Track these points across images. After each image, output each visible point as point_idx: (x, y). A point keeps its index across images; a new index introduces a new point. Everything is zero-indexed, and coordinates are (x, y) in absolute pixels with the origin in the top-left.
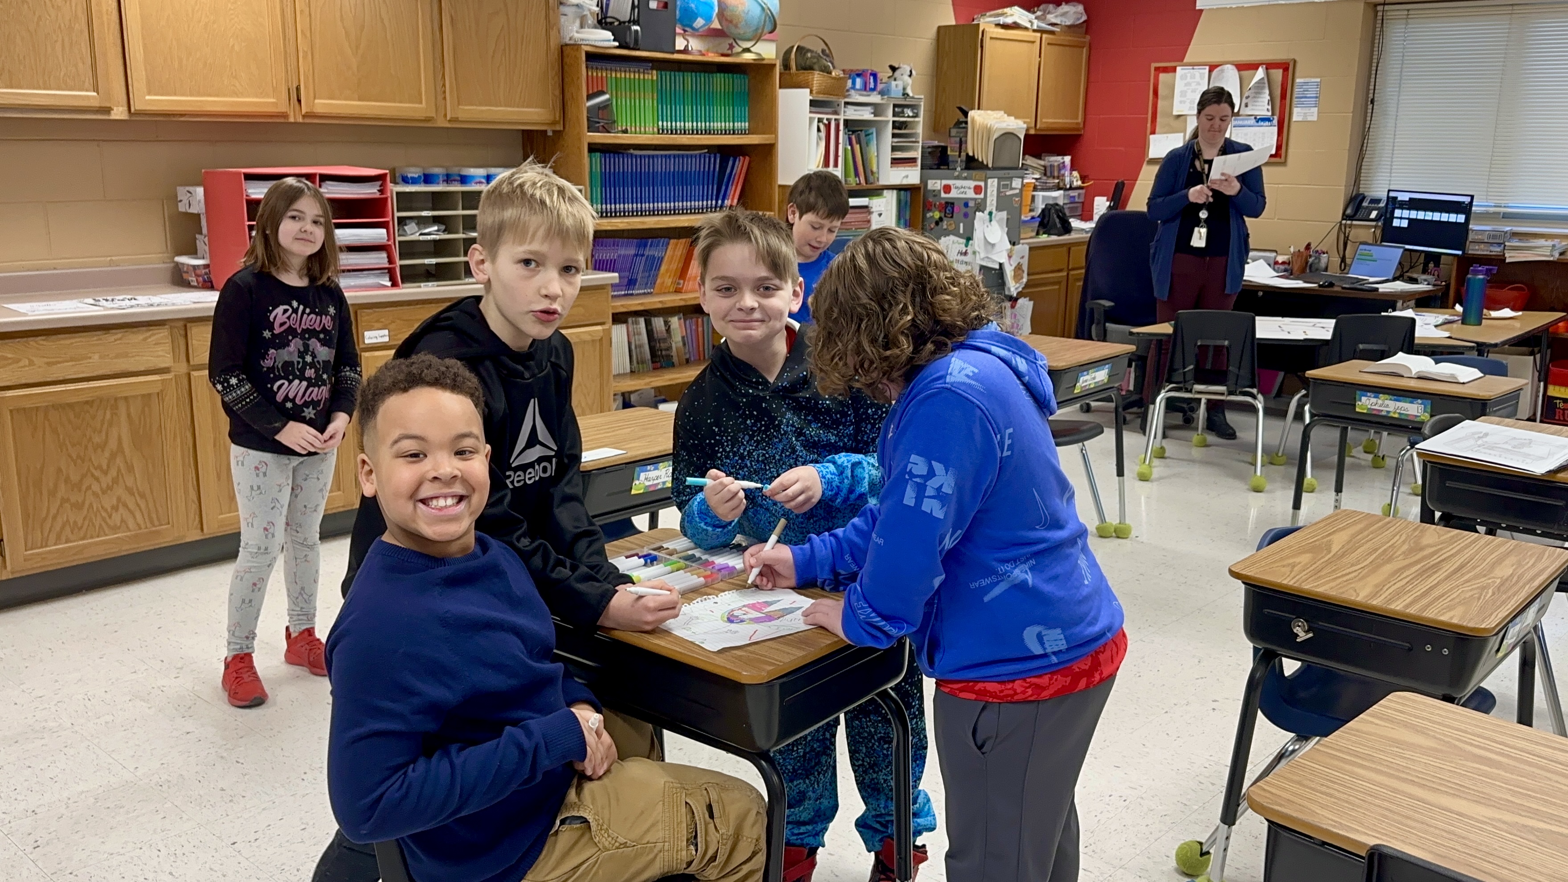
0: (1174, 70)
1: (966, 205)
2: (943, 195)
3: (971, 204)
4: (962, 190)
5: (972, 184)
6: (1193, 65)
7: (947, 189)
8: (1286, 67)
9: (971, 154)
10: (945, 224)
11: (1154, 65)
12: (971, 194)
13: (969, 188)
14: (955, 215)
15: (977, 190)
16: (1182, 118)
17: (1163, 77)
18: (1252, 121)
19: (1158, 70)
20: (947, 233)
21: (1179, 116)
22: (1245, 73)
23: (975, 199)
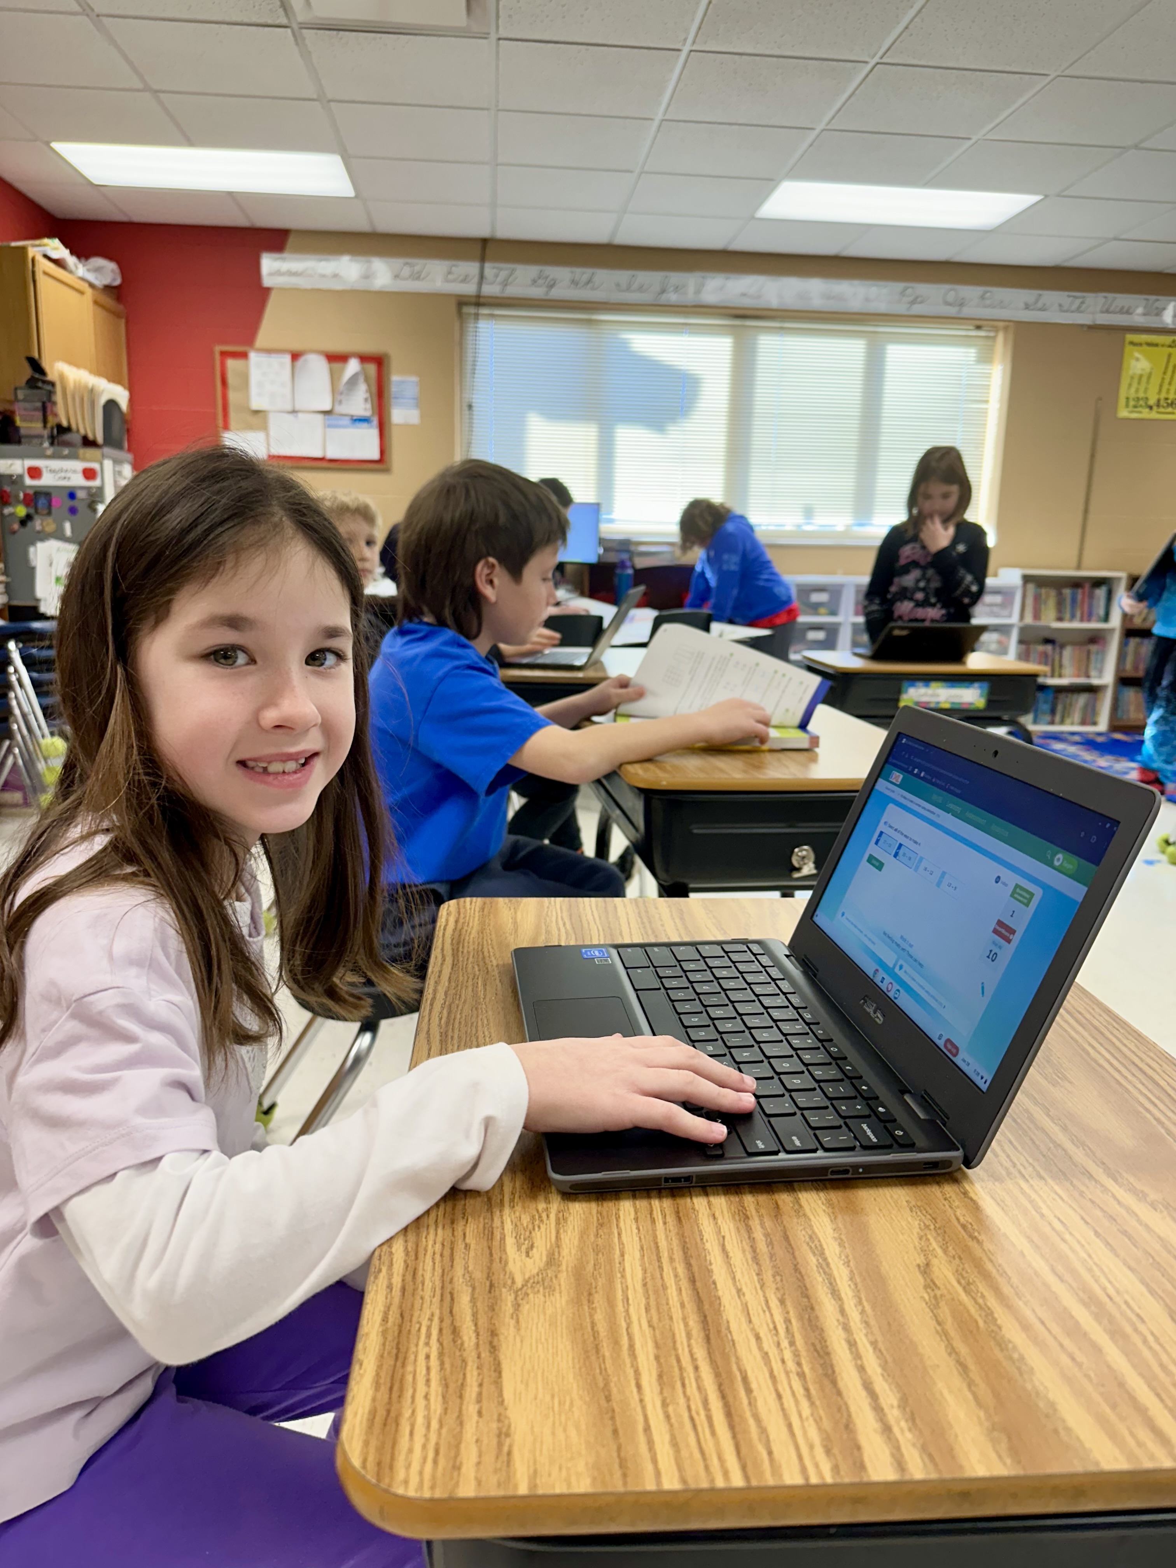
0: (244, 355)
1: (72, 496)
2: (28, 481)
3: (81, 495)
4: (63, 475)
5: (78, 466)
6: (269, 351)
7: (35, 473)
8: (378, 361)
9: (65, 423)
10: (38, 524)
11: (218, 349)
12: (78, 480)
13: (74, 472)
14: (54, 510)
15: (89, 474)
16: (261, 414)
17: (231, 363)
18: (346, 421)
19: (224, 354)
20: (43, 536)
21: (257, 412)
22: (337, 366)
23: (88, 489)
